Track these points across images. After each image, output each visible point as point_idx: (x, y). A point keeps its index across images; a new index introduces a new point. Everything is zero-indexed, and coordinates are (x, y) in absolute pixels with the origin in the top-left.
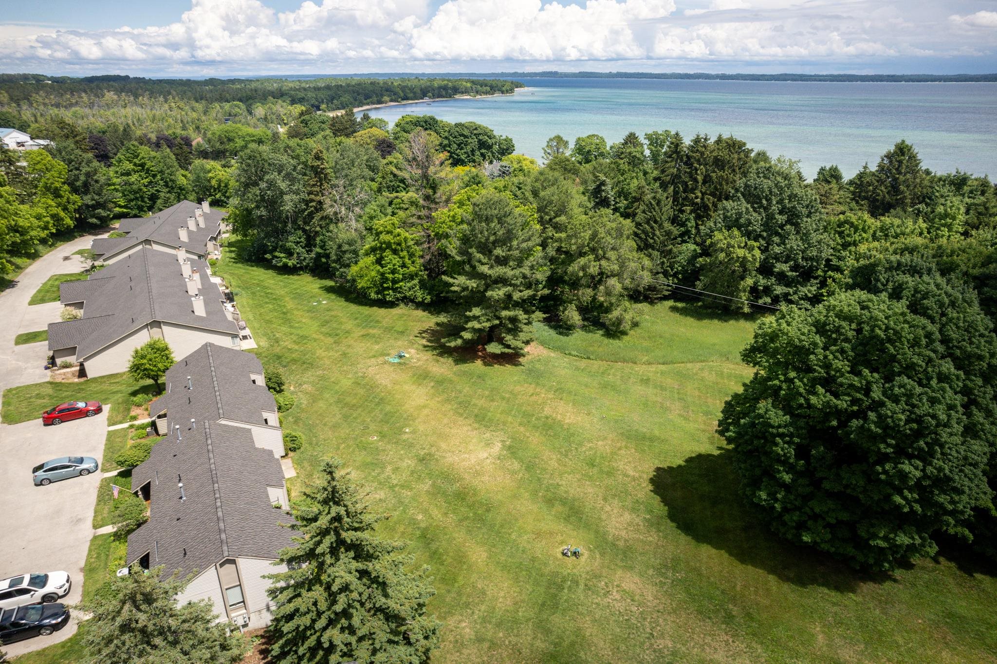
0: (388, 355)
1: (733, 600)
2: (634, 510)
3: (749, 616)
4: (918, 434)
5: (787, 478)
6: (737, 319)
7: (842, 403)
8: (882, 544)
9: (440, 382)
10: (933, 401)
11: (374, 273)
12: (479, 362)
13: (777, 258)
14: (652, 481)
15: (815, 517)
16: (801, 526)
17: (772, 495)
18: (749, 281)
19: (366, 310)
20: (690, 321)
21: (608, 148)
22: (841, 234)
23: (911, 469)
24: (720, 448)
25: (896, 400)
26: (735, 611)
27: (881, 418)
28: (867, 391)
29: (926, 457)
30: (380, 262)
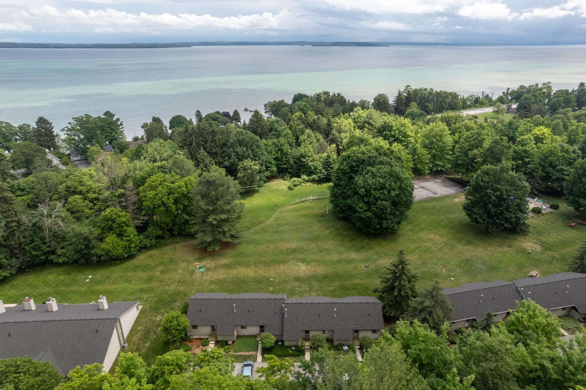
11: (121, 242)
30: (120, 235)
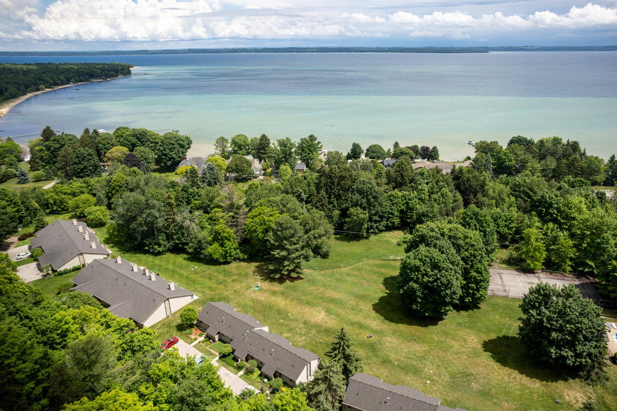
0: (251, 287)
1: (414, 336)
2: (375, 320)
3: (419, 338)
4: (448, 284)
5: (420, 300)
6: (362, 239)
7: (431, 279)
8: (443, 311)
9: (283, 294)
10: (450, 275)
11: (220, 250)
12: (288, 281)
13: (373, 215)
14: (373, 309)
15: (428, 308)
16: (425, 312)
17: (417, 306)
18: (366, 226)
19: (217, 267)
20: (345, 243)
21: (249, 141)
22: (390, 200)
23: (448, 292)
24: (386, 293)
25: (443, 277)
26: (416, 338)
27: (441, 282)
28: (436, 275)
29: (450, 288)
30: (222, 245)
